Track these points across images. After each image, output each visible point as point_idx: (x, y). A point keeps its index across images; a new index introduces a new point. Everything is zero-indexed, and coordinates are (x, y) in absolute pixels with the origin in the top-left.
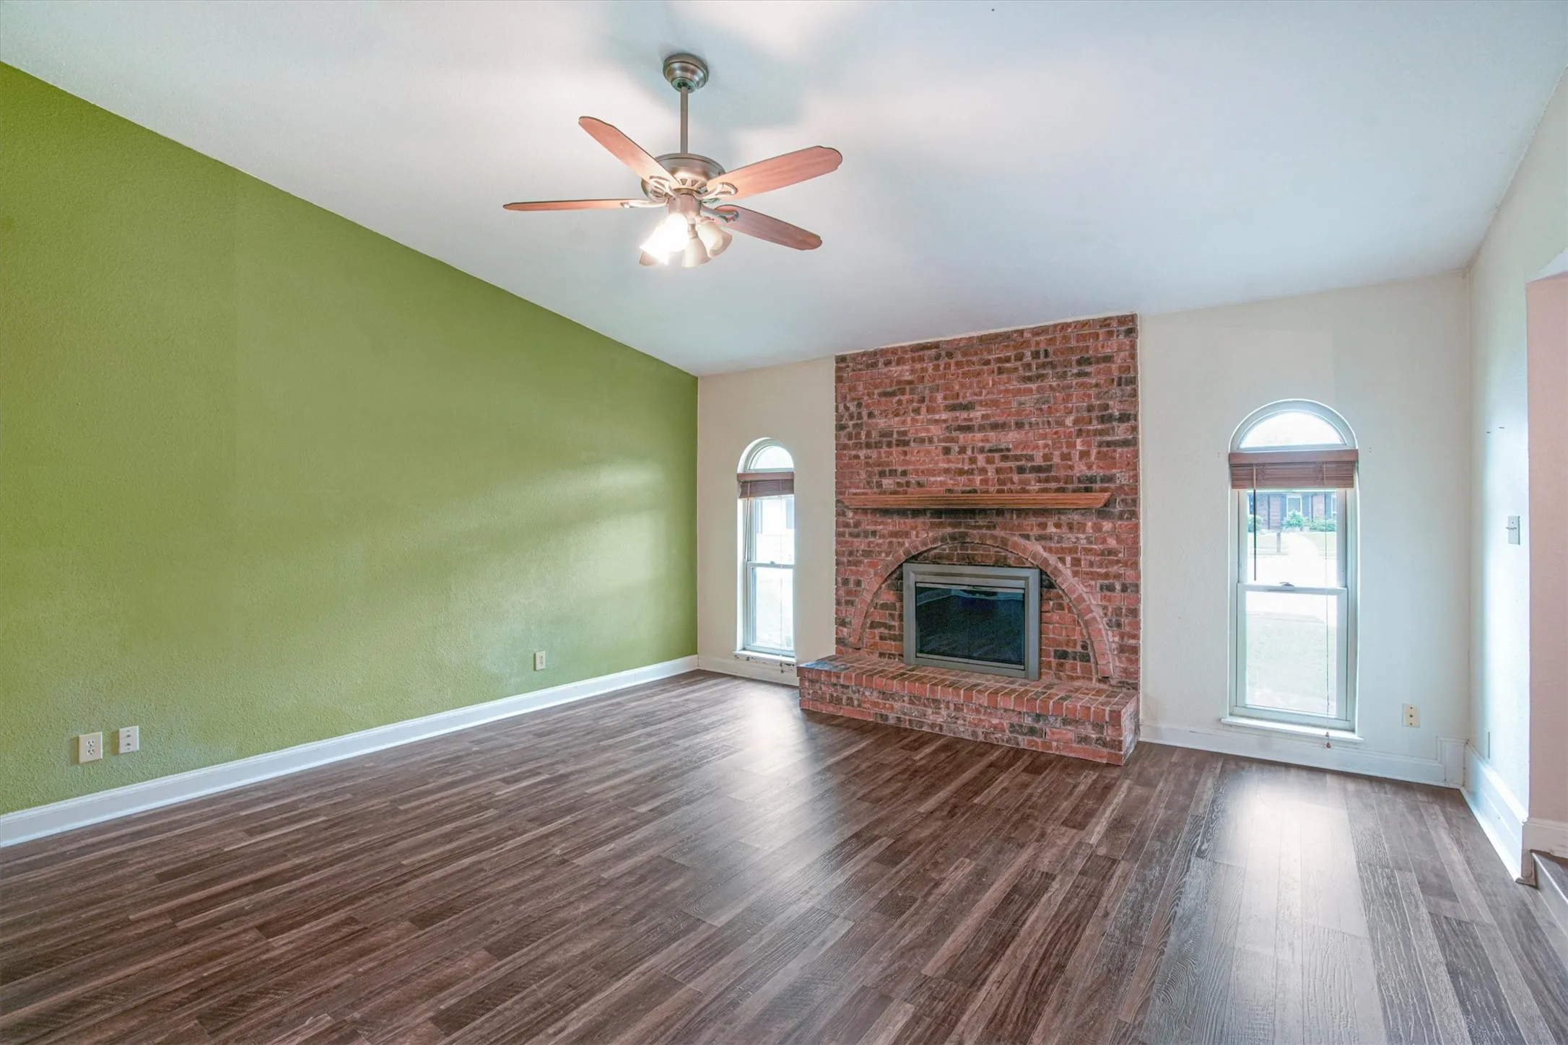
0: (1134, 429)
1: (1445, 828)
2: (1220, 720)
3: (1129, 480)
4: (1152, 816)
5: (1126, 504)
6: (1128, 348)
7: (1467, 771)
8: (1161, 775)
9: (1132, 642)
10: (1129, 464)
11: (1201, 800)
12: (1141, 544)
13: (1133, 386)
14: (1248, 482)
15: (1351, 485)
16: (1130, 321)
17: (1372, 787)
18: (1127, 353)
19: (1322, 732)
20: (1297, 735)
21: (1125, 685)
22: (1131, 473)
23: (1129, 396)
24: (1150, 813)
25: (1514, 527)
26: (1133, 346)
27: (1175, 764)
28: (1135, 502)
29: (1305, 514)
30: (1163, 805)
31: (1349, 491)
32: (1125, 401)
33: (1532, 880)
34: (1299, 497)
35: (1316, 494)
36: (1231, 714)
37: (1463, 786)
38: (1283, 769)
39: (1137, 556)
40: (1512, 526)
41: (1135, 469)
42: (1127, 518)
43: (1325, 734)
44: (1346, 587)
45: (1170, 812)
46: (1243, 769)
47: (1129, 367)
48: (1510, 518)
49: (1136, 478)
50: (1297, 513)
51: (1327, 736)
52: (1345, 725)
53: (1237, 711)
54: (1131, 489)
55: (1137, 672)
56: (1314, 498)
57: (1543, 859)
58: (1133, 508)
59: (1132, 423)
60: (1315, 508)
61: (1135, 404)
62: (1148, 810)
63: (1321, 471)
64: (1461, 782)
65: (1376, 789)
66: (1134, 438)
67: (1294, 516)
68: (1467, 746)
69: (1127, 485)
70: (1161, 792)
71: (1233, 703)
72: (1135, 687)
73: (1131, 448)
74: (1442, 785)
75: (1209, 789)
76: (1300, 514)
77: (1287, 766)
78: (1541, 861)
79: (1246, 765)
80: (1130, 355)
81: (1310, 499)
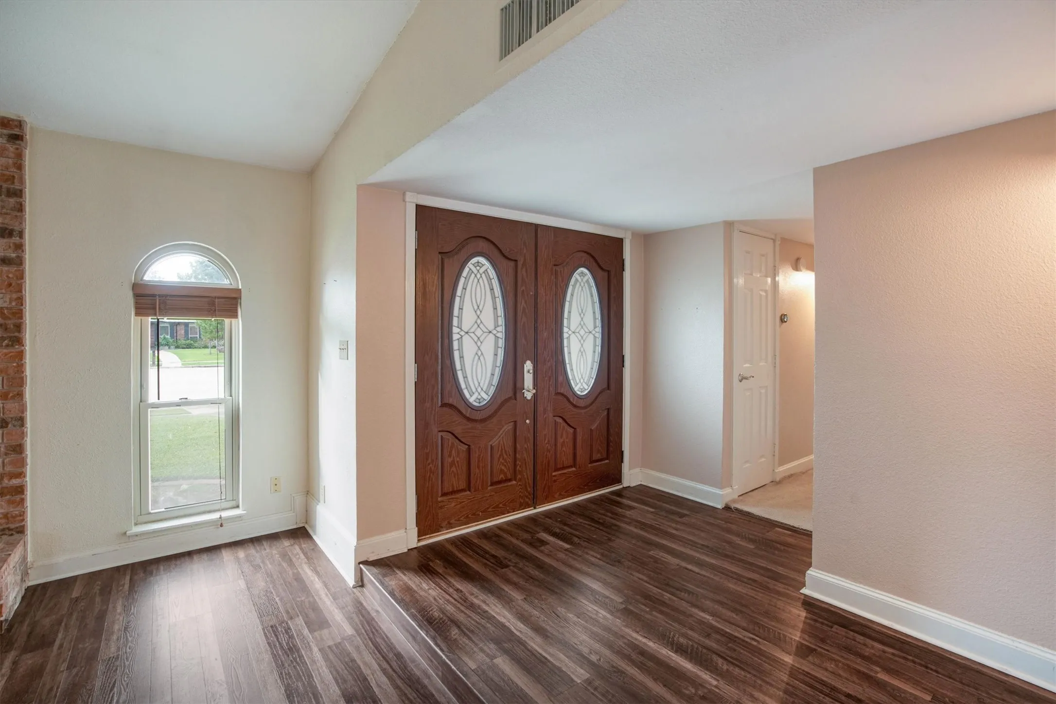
0: (20, 247)
1: (306, 563)
2: (125, 533)
3: (10, 303)
4: (51, 689)
5: (6, 329)
6: (12, 155)
7: (308, 513)
8: (59, 623)
9: (15, 482)
10: (10, 285)
11: (113, 633)
12: (28, 372)
13: (18, 200)
14: (151, 311)
15: (236, 316)
16: (16, 126)
17: (255, 548)
18: (10, 161)
19: (215, 516)
20: (197, 525)
21: (7, 532)
22: (15, 296)
23: (12, 210)
24: (48, 687)
25: (344, 348)
26: (20, 156)
27: (77, 599)
28: (19, 327)
29: (172, 336)
30: (64, 666)
31: (233, 320)
32: (7, 214)
33: (361, 583)
34: (168, 325)
35: (179, 323)
36: (136, 524)
37: (306, 523)
38: (187, 558)
39: (22, 386)
40: (342, 347)
41: (20, 291)
42: (7, 346)
43: (219, 517)
44: (231, 396)
45: (75, 671)
46: (151, 573)
47: (14, 177)
48: (340, 342)
49: (20, 300)
50: (166, 336)
51: (220, 518)
52: (233, 503)
53: (141, 519)
54: (14, 314)
55: (22, 514)
56: (178, 326)
57: (366, 566)
58: (16, 334)
59: (16, 239)
60: (178, 333)
61: (21, 219)
62: (44, 685)
63: (213, 304)
64: (305, 521)
65: (258, 548)
66: (18, 257)
67: (165, 338)
68: (308, 496)
69: (7, 308)
70: (61, 646)
71: (138, 513)
72: (21, 531)
73: (13, 269)
74: (295, 527)
75: (120, 614)
76: (168, 337)
77: (189, 554)
78: (365, 568)
79: (154, 567)
80: (15, 164)
81: (175, 327)
